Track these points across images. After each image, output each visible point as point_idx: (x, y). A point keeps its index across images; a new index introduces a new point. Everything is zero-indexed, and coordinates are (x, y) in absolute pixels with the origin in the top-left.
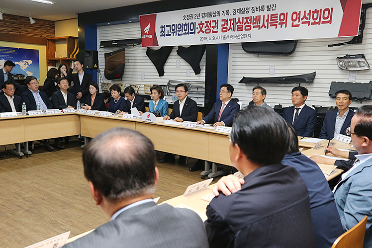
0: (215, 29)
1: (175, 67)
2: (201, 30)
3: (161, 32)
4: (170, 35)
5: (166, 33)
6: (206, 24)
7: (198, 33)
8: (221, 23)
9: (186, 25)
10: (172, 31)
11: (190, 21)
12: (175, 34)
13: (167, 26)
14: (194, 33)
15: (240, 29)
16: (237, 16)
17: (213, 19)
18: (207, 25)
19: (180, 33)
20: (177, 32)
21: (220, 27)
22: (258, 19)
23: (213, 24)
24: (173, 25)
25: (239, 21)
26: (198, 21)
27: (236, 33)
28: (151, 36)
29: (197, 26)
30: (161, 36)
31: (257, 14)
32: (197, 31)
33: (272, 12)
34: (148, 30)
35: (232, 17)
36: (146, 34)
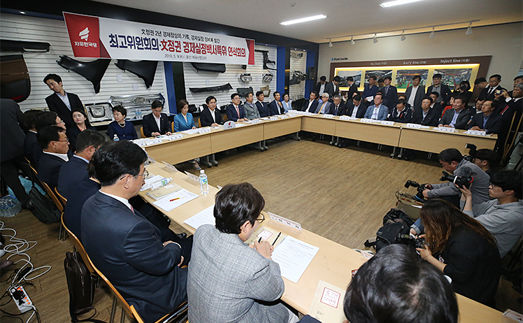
0: (178, 49)
1: (116, 82)
2: (165, 47)
3: (111, 42)
4: (127, 47)
5: (120, 44)
6: (168, 43)
7: (162, 50)
8: (182, 45)
9: (145, 39)
10: (127, 43)
11: (151, 37)
12: (133, 47)
13: (119, 36)
14: (158, 49)
15: (198, 52)
16: (196, 42)
17: (175, 39)
18: (170, 44)
19: (140, 46)
20: (136, 46)
21: (183, 49)
22: (209, 47)
23: (176, 44)
24: (128, 37)
25: (197, 46)
26: (160, 39)
27: (196, 54)
28: (95, 45)
29: (159, 43)
30: (111, 46)
31: (209, 43)
32: (160, 48)
33: (218, 44)
34: (87, 36)
35: (192, 42)
36: (84, 40)
